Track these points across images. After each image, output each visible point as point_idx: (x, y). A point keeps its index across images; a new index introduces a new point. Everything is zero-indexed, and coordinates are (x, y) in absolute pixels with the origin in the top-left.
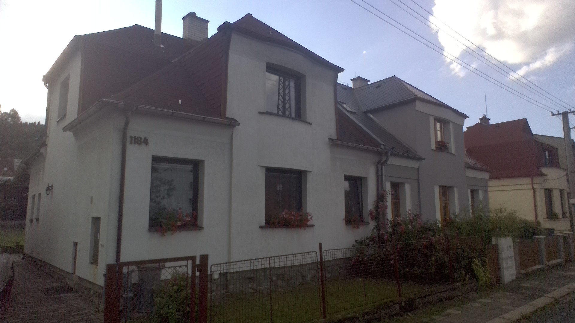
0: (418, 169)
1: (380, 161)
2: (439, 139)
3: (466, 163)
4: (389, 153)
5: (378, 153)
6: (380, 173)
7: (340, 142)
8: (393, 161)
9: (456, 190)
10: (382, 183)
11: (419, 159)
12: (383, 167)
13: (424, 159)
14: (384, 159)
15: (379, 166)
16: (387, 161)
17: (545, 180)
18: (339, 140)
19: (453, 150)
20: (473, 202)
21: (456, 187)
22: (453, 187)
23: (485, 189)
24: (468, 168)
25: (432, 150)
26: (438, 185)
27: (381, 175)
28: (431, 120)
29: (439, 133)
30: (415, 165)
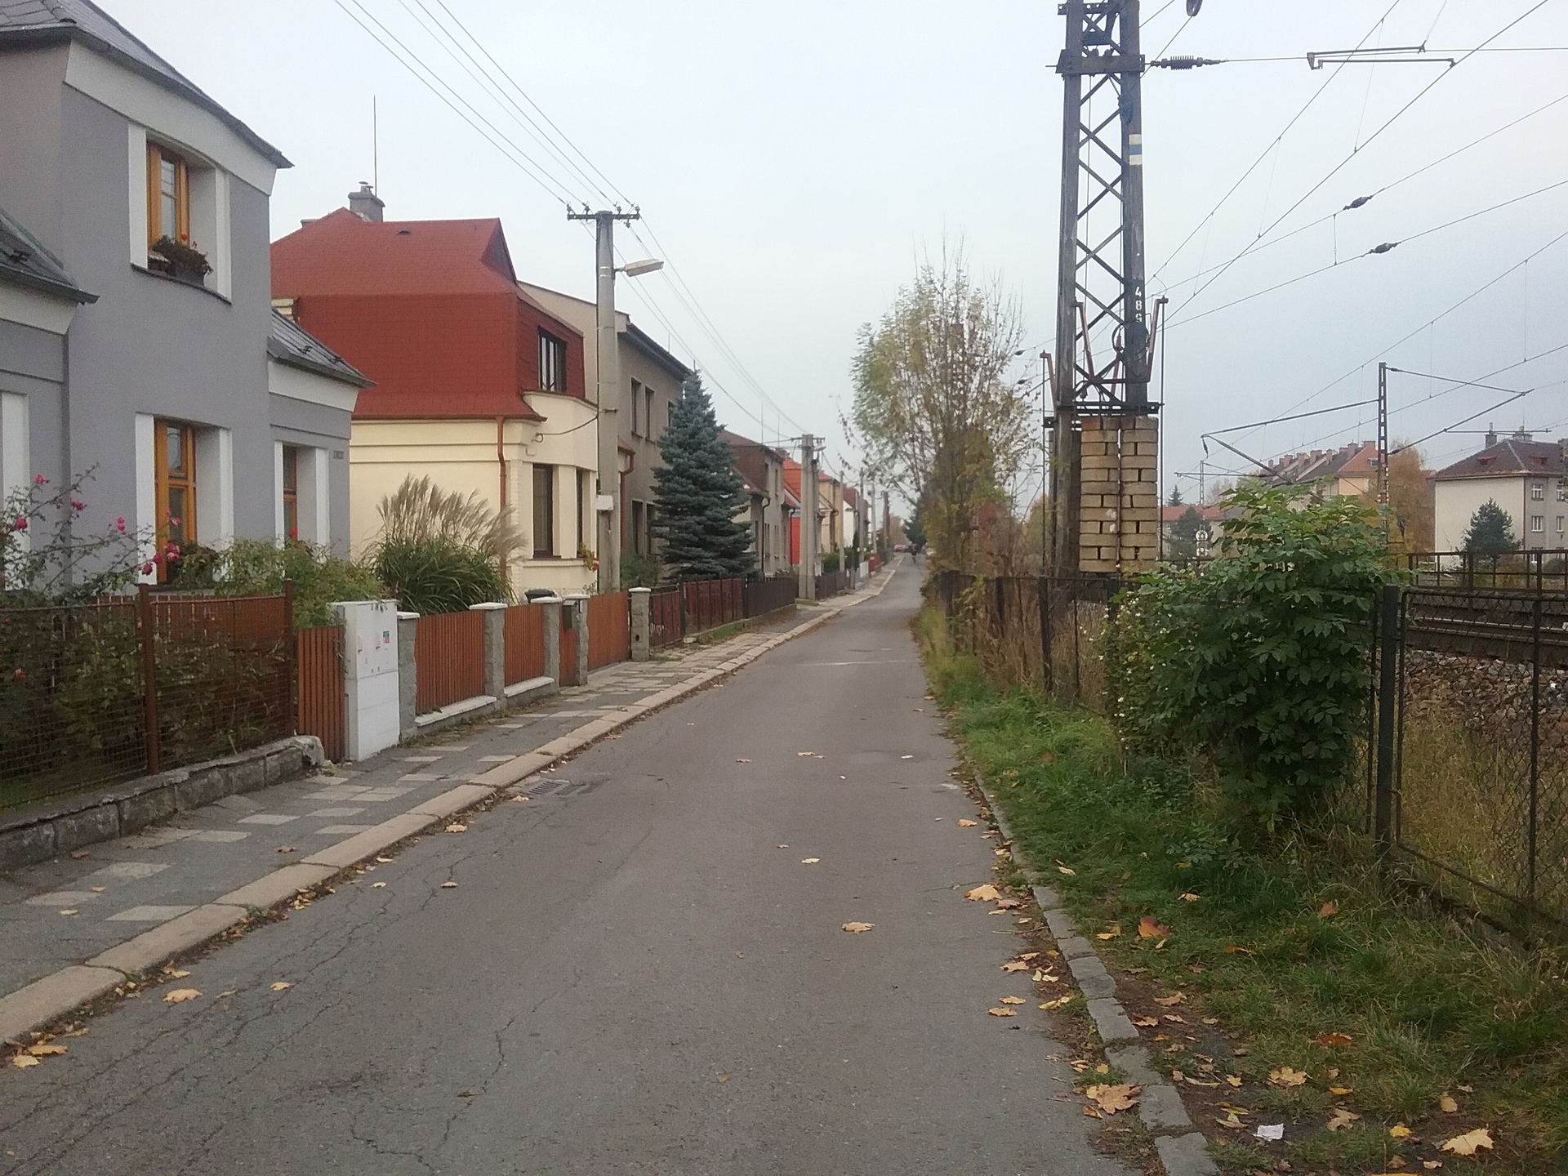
0: (65, 338)
2: (167, 230)
3: (272, 342)
9: (225, 443)
11: (69, 296)
13: (92, 299)
17: (537, 435)
19: (221, 280)
20: (291, 491)
21: (227, 430)
22: (213, 429)
23: (338, 445)
24: (280, 361)
25: (129, 269)
26: (150, 414)
28: (136, 142)
29: (166, 205)
30: (52, 320)
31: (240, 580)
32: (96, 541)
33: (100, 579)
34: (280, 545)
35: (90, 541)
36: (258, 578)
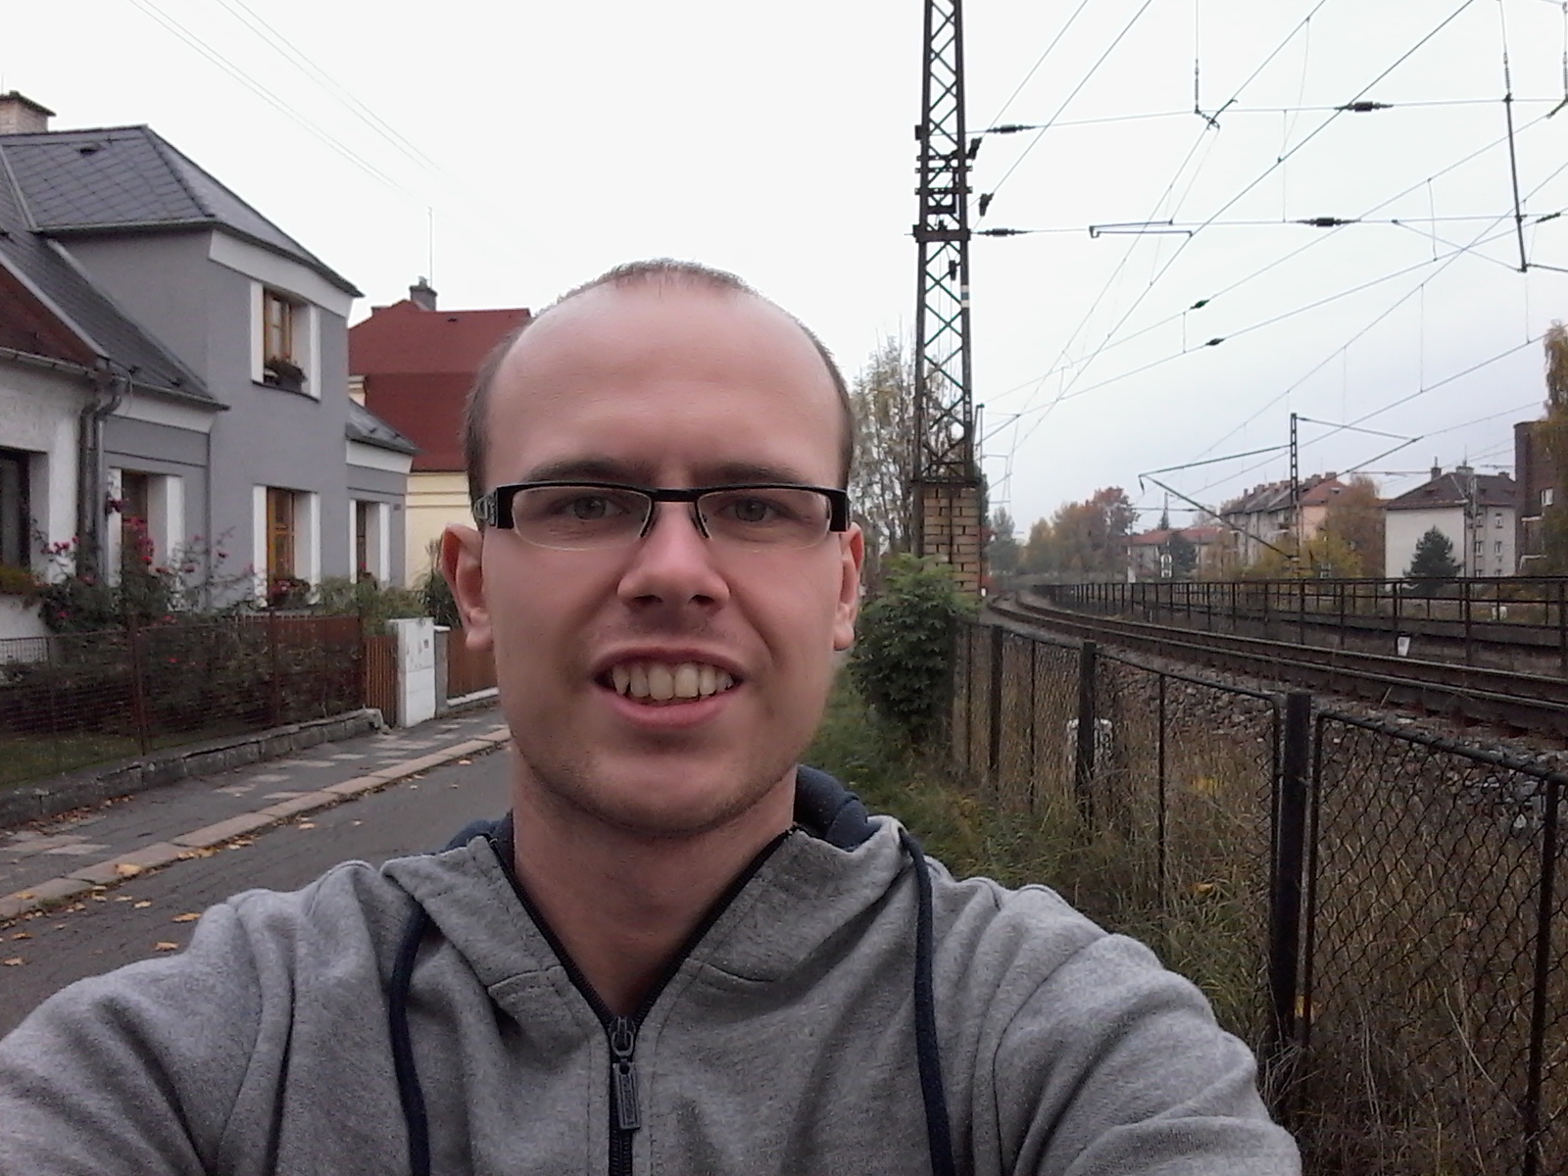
0: (208, 435)
1: (89, 409)
2: (276, 351)
3: (349, 427)
4: (122, 387)
5: (87, 384)
6: (90, 444)
8: (131, 408)
9: (314, 502)
10: (95, 473)
11: (211, 407)
12: (101, 424)
13: (225, 408)
14: (104, 401)
15: (88, 421)
16: (112, 406)
19: (313, 386)
20: (361, 536)
21: (316, 493)
22: (305, 493)
23: (397, 500)
24: (354, 440)
25: (251, 384)
26: (264, 485)
27: (95, 448)
28: (256, 293)
29: (275, 334)
30: (200, 423)
31: (325, 603)
32: (233, 578)
33: (238, 604)
34: (353, 580)
35: (229, 579)
36: (339, 603)
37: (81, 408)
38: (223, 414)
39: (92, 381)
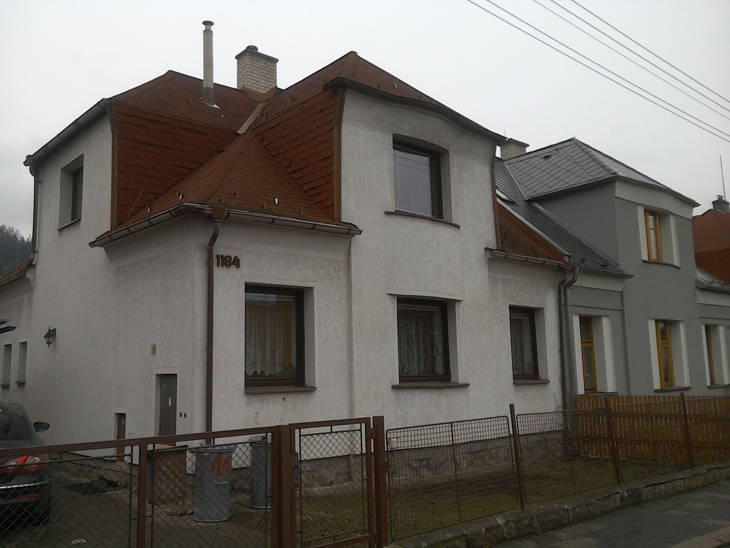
0: (621, 292)
1: (563, 282)
2: (653, 242)
3: (697, 281)
4: (578, 269)
5: (560, 270)
6: (563, 302)
7: (502, 254)
8: (583, 282)
9: (682, 327)
10: (567, 317)
12: (568, 291)
13: (631, 277)
14: (569, 278)
15: (562, 289)
16: (573, 281)
18: (500, 251)
19: (675, 260)
21: (683, 322)
22: (677, 322)
23: (728, 323)
24: (701, 289)
25: (642, 262)
27: (565, 305)
28: (641, 212)
29: (652, 233)
30: (617, 286)
37: (558, 283)
38: (628, 281)
39: (562, 268)
